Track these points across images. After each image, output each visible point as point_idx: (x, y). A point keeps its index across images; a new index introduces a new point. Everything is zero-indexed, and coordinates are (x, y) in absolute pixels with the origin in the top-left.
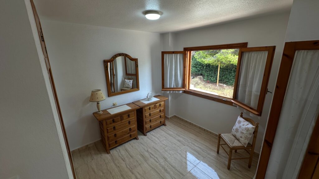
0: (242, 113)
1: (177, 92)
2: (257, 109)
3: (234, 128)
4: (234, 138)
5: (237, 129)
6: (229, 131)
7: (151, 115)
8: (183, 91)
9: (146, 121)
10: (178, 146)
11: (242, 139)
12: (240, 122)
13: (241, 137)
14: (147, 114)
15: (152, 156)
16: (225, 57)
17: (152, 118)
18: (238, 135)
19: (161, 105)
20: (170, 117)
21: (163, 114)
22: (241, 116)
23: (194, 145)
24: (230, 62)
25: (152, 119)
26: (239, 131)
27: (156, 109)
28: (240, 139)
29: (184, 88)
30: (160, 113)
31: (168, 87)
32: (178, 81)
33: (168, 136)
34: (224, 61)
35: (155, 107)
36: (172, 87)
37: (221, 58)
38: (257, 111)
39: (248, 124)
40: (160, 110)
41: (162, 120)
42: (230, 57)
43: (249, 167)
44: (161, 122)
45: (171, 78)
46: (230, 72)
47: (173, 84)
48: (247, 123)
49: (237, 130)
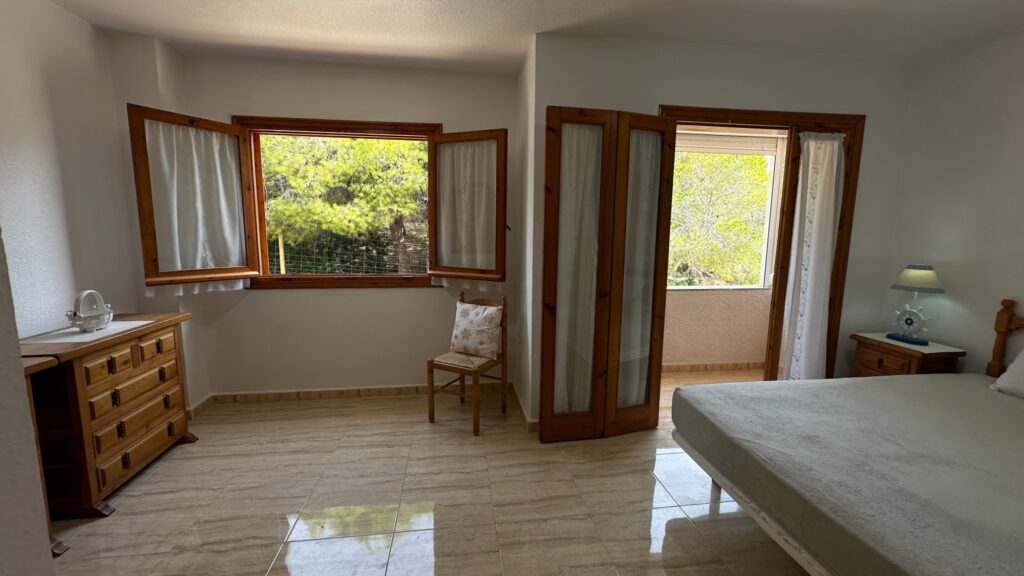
0: (462, 294)
1: (222, 288)
2: (497, 267)
3: (455, 332)
4: (464, 356)
5: (465, 330)
6: (446, 347)
7: (123, 398)
8: (249, 281)
9: (98, 435)
10: (310, 464)
11: (484, 346)
12: (465, 313)
13: (481, 343)
14: (102, 398)
15: (222, 547)
16: (303, 210)
17: (127, 413)
18: (472, 343)
19: (165, 348)
20: (197, 409)
21: (178, 388)
22: (463, 301)
23: (358, 436)
24: (320, 223)
25: (131, 421)
26: (473, 331)
27: (143, 366)
28: (481, 347)
29: (253, 270)
30: (163, 386)
31: (180, 268)
32: (224, 241)
33: (240, 460)
34: (299, 222)
35: (138, 358)
36: (199, 266)
37: (288, 213)
38: (496, 272)
39: (485, 310)
40: (162, 372)
41: (176, 417)
42: (319, 210)
43: (504, 410)
44: (170, 428)
45: (188, 231)
46: (318, 260)
47: (200, 255)
48: (480, 309)
49: (466, 334)
